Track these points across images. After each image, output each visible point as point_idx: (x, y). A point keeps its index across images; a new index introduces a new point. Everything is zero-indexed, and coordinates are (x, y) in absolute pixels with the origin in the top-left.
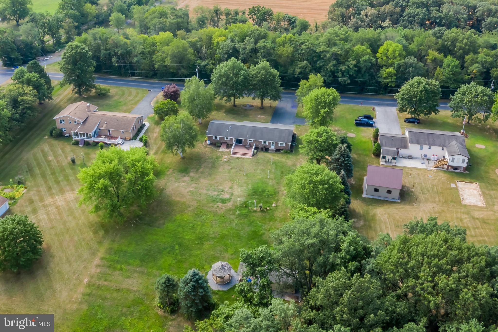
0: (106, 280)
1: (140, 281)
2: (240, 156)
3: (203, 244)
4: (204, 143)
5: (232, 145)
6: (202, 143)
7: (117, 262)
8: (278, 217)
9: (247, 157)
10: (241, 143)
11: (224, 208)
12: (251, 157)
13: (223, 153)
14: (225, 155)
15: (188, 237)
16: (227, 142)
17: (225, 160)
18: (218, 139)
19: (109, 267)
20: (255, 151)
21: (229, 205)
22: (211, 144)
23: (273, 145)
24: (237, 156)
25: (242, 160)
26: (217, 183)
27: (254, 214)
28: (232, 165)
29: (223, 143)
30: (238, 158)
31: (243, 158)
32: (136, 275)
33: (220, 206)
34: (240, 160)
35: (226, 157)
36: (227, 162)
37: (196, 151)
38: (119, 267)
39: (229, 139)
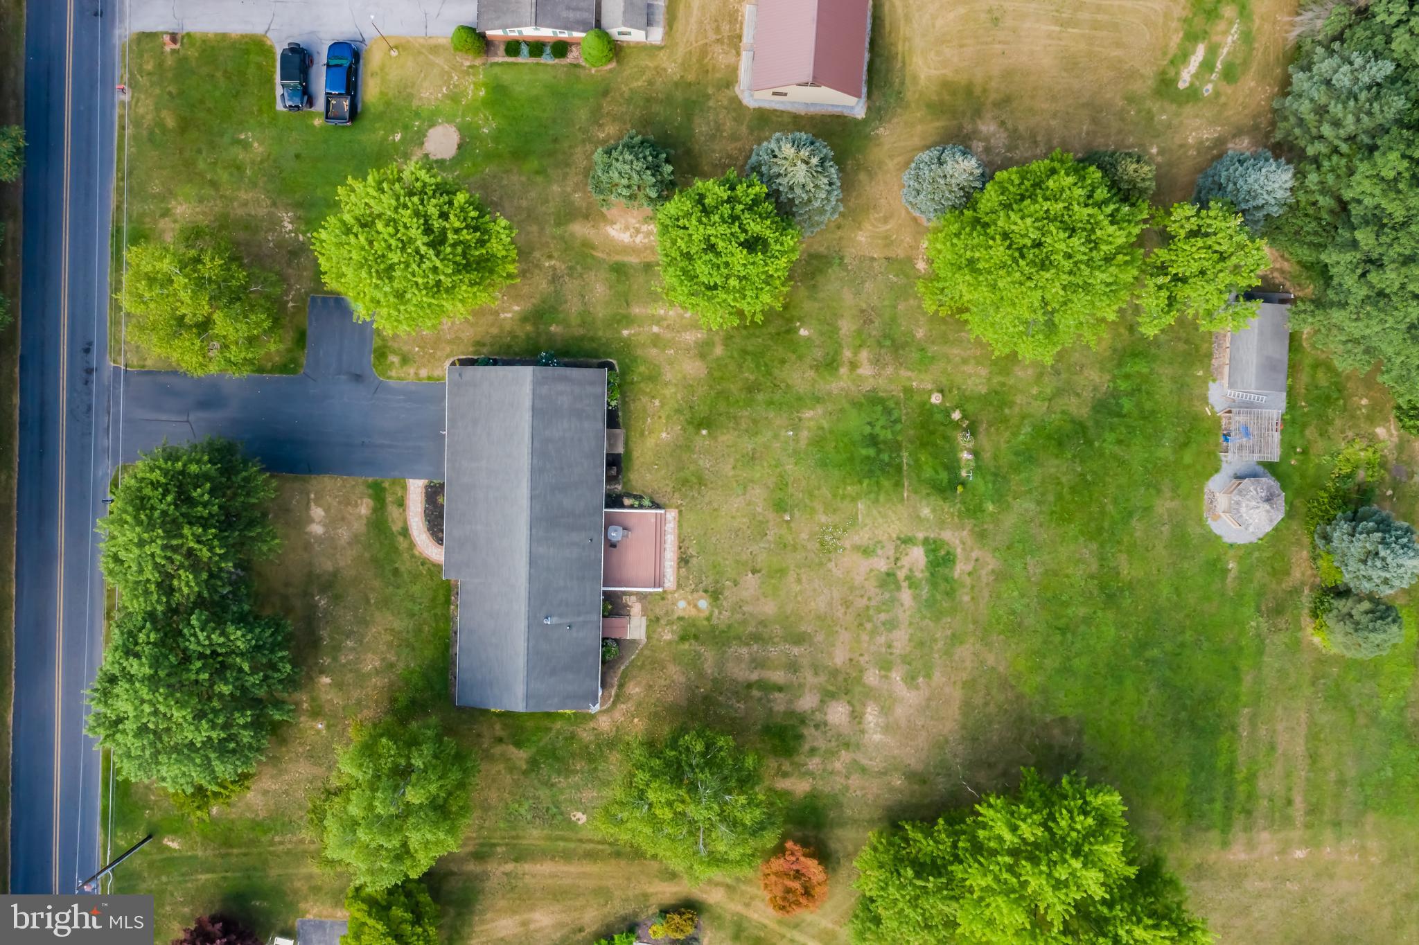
0: (1289, 802)
1: (1280, 711)
3: (1130, 582)
7: (1229, 797)
8: (989, 380)
9: (671, 524)
11: (974, 555)
12: (671, 515)
14: (669, 613)
15: (1111, 632)
17: (702, 603)
19: (1248, 813)
20: (630, 501)
21: (955, 538)
24: (671, 563)
26: (847, 604)
27: (987, 455)
30: (683, 560)
32: (1263, 731)
33: (969, 568)
35: (683, 604)
36: (715, 596)
38: (1242, 789)
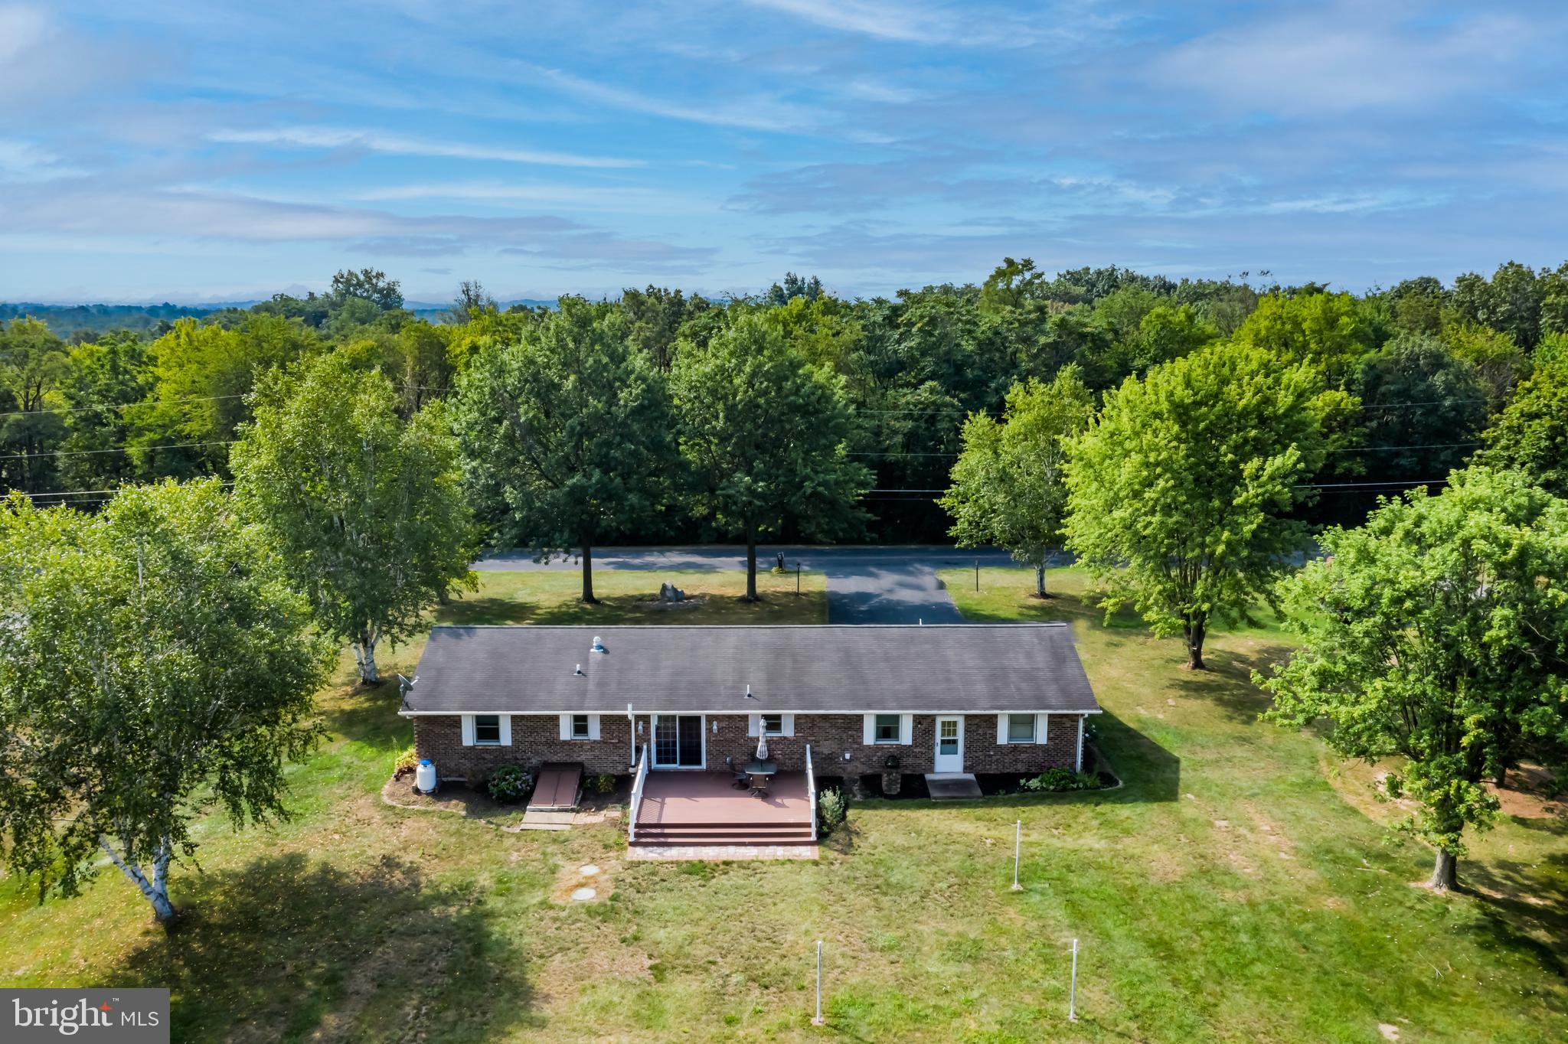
2: (711, 854)
4: (387, 788)
5: (624, 782)
6: (373, 790)
9: (781, 852)
10: (691, 755)
12: (807, 851)
13: (557, 839)
14: (573, 856)
16: (583, 757)
17: (586, 895)
18: (506, 738)
20: (830, 798)
22: (443, 790)
23: (949, 745)
24: (690, 854)
25: (735, 877)
28: (665, 936)
29: (549, 766)
30: (698, 870)
31: (743, 865)
34: (720, 881)
35: (591, 870)
36: (605, 913)
37: (316, 856)
39: (595, 732)
